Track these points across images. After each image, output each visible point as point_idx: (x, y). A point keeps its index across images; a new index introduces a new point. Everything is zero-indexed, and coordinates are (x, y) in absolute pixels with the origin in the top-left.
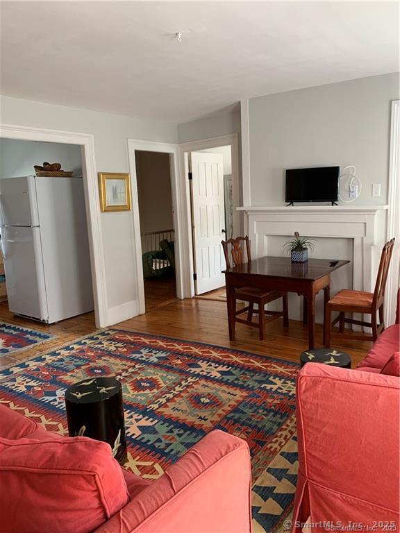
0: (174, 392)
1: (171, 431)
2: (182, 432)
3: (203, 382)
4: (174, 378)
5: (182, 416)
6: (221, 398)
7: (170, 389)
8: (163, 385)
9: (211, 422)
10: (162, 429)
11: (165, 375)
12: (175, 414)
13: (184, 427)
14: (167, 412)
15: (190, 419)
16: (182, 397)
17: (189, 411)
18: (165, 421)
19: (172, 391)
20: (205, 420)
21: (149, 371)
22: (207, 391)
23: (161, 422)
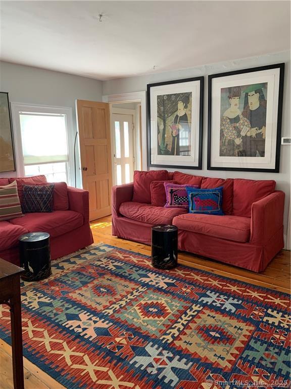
0: (127, 300)
1: (130, 275)
2: (123, 274)
3: (99, 308)
4: (126, 315)
5: (123, 282)
6: (90, 292)
7: (129, 304)
8: (137, 308)
9: (104, 278)
10: (135, 276)
11: (135, 320)
12: (127, 283)
13: (122, 276)
14: (132, 285)
15: (118, 280)
16: (120, 295)
17: (117, 285)
18: (133, 280)
20: (108, 279)
21: (154, 329)
22: (100, 300)
23: (136, 279)
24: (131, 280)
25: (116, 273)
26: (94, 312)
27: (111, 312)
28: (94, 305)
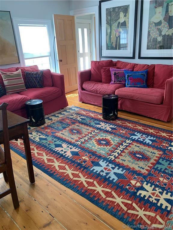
0: (88, 137)
1: (90, 123)
3: (73, 141)
4: (88, 145)
5: (86, 127)
6: (68, 133)
7: (90, 139)
8: (94, 141)
9: (75, 125)
10: (93, 124)
11: (93, 147)
12: (88, 128)
13: (85, 124)
14: (91, 129)
15: (83, 126)
16: (85, 134)
17: (83, 129)
18: (92, 126)
19: (89, 137)
20: (77, 125)
21: (104, 153)
22: (73, 136)
24: (90, 126)
25: (82, 122)
26: (70, 143)
27: (80, 143)
28: (70, 140)
